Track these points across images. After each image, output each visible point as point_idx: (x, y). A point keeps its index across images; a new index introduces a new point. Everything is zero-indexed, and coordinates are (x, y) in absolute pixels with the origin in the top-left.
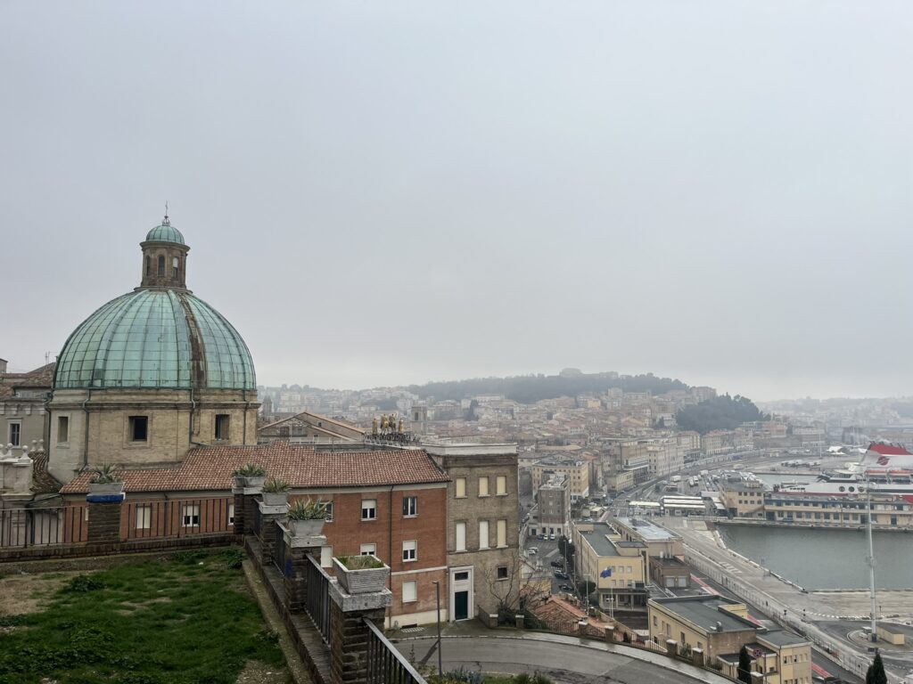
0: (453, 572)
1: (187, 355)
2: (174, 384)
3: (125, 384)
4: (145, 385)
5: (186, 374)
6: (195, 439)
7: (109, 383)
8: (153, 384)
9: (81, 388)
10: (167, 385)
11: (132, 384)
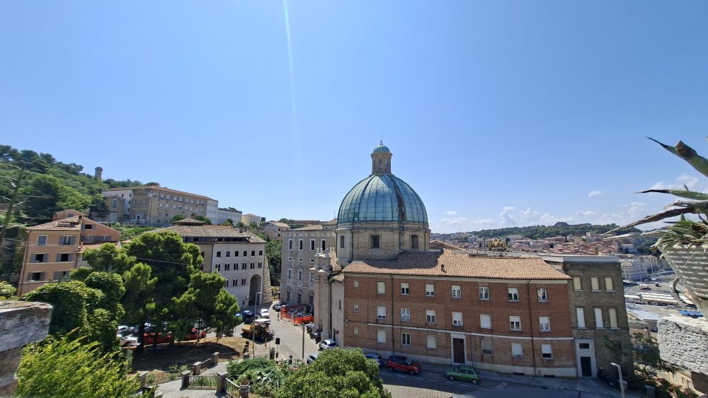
0: (578, 342)
1: (396, 204)
2: (391, 219)
3: (368, 219)
4: (377, 219)
5: (396, 214)
6: (402, 247)
7: (361, 219)
8: (381, 219)
9: (349, 222)
10: (387, 219)
11: (371, 219)
